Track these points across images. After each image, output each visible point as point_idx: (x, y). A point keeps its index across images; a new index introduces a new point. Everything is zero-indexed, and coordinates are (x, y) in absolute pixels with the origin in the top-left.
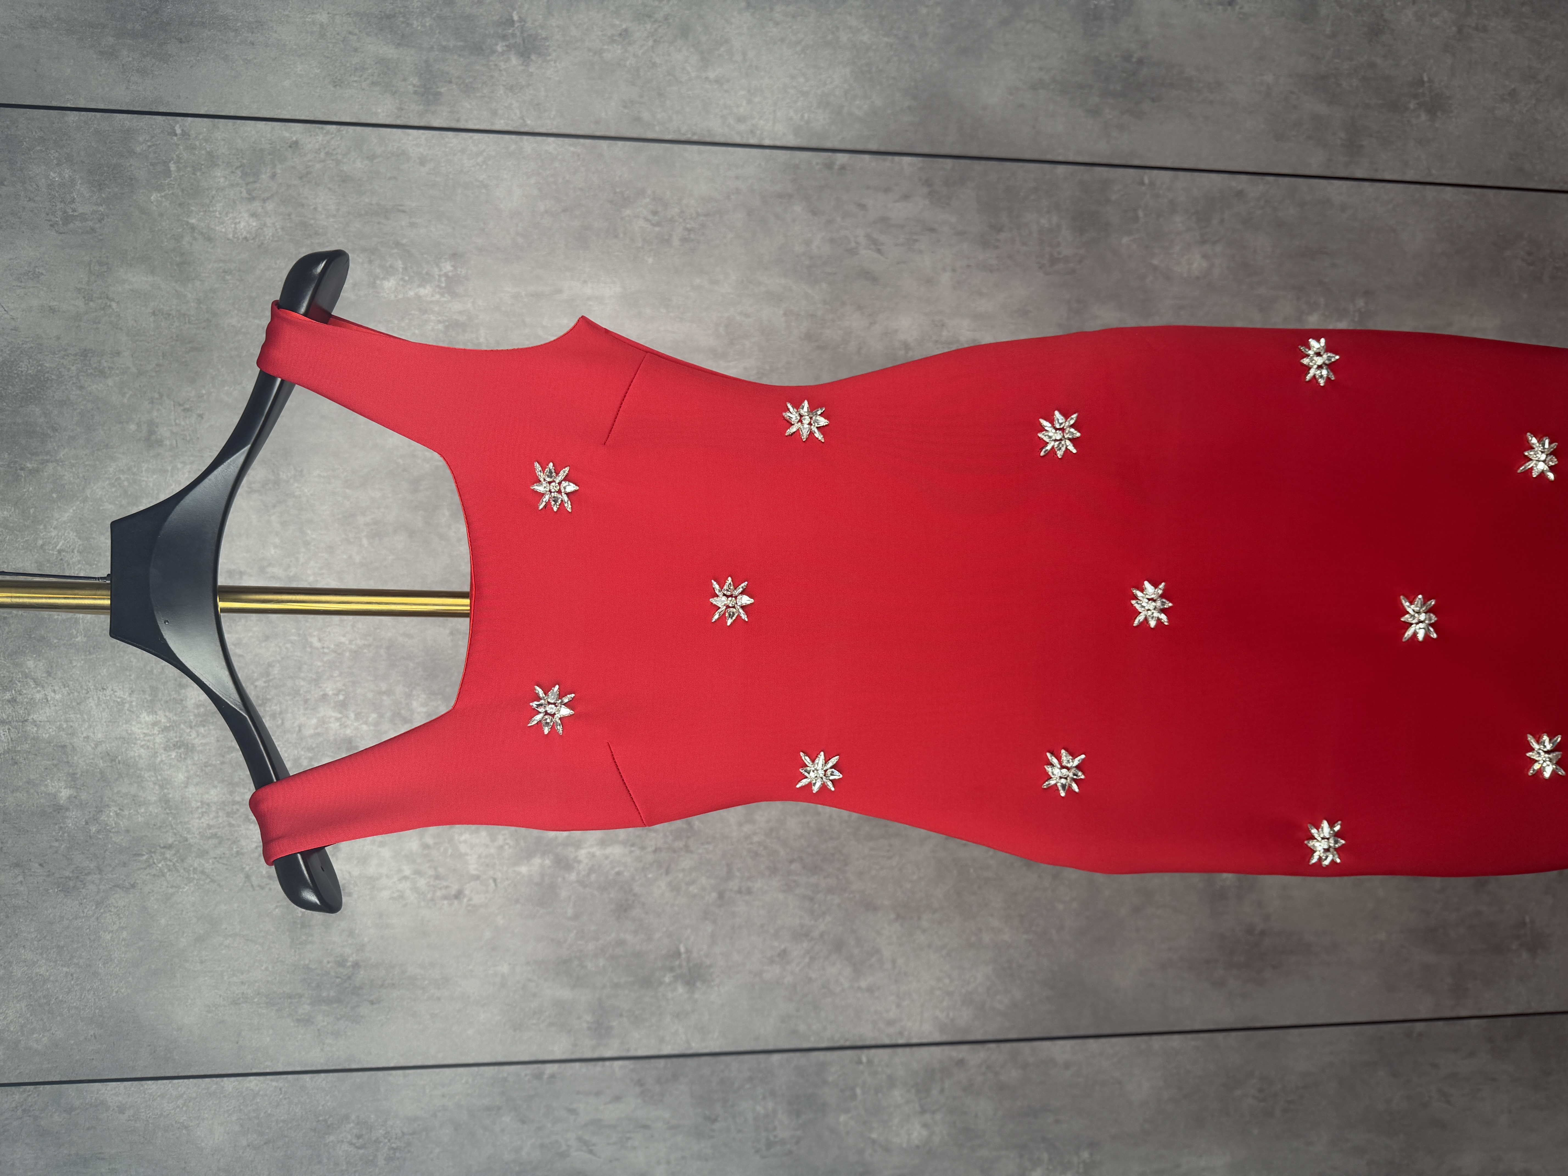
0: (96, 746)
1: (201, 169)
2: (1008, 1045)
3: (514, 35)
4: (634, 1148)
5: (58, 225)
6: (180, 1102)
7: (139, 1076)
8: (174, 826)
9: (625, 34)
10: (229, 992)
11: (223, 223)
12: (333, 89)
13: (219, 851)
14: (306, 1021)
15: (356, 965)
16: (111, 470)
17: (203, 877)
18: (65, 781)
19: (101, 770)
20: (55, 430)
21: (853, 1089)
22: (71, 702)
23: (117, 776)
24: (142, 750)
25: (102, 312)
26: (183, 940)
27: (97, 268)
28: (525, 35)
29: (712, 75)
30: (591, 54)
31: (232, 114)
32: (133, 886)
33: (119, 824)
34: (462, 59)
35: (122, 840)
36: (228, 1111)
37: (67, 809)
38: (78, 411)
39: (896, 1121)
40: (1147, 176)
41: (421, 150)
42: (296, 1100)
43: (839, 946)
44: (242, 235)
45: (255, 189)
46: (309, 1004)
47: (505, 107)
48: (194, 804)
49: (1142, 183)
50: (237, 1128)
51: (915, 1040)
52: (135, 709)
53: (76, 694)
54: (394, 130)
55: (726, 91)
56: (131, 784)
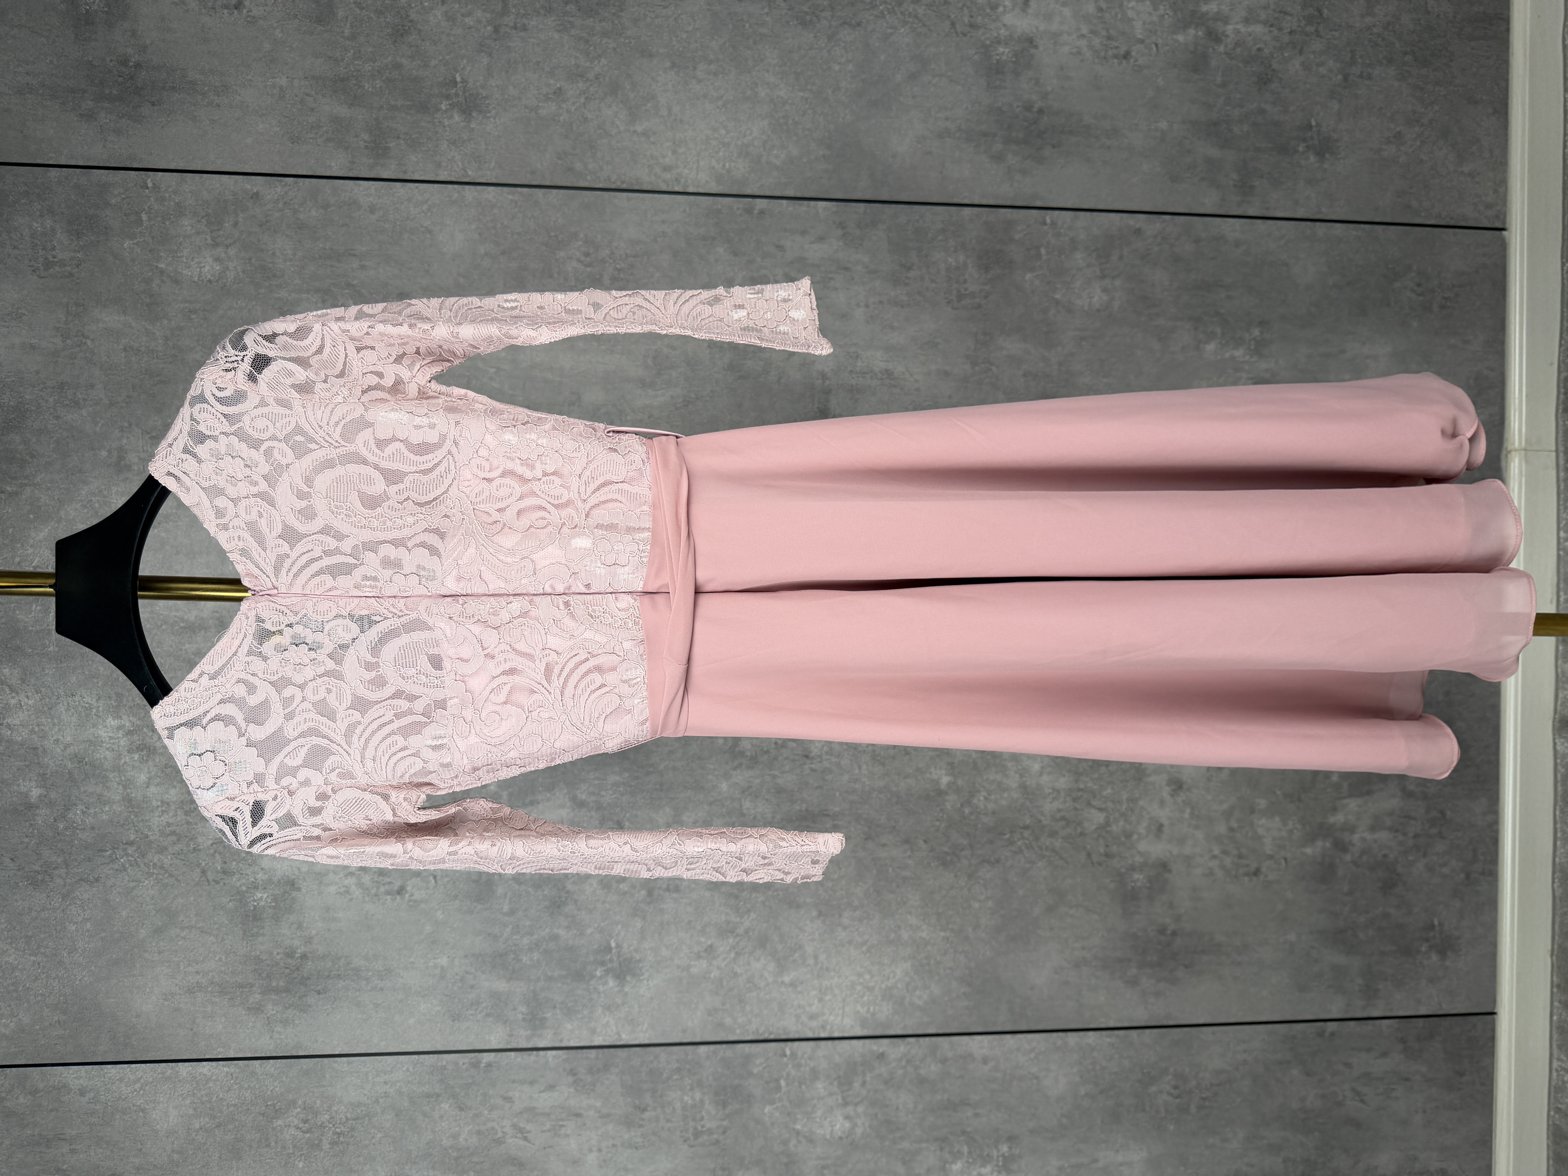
0: (65, 748)
1: (170, 219)
2: (927, 1039)
3: (456, 95)
4: (567, 1136)
5: (39, 270)
6: (137, 1086)
7: (99, 1060)
8: (136, 824)
9: (559, 92)
10: (184, 981)
11: (189, 267)
12: (291, 145)
13: (177, 848)
14: (257, 1009)
15: (304, 957)
16: (84, 492)
17: (162, 872)
18: (36, 781)
19: (69, 770)
20: (33, 456)
21: (777, 1081)
22: (43, 707)
23: (83, 777)
24: (108, 752)
25: (78, 349)
26: (142, 931)
27: (74, 308)
28: (467, 95)
29: (639, 128)
30: (527, 111)
31: (199, 169)
32: (97, 880)
33: (85, 821)
34: (409, 117)
35: (88, 836)
36: (182, 1095)
37: (37, 807)
38: (54, 439)
39: (819, 1113)
40: (1049, 216)
41: (371, 199)
42: (246, 1086)
43: (763, 942)
44: (206, 277)
45: (219, 236)
46: (259, 994)
47: (448, 160)
48: (155, 803)
49: (1044, 223)
50: (191, 1112)
51: (836, 1035)
52: (101, 714)
53: (47, 700)
54: (347, 182)
55: (654, 143)
56: (96, 784)
